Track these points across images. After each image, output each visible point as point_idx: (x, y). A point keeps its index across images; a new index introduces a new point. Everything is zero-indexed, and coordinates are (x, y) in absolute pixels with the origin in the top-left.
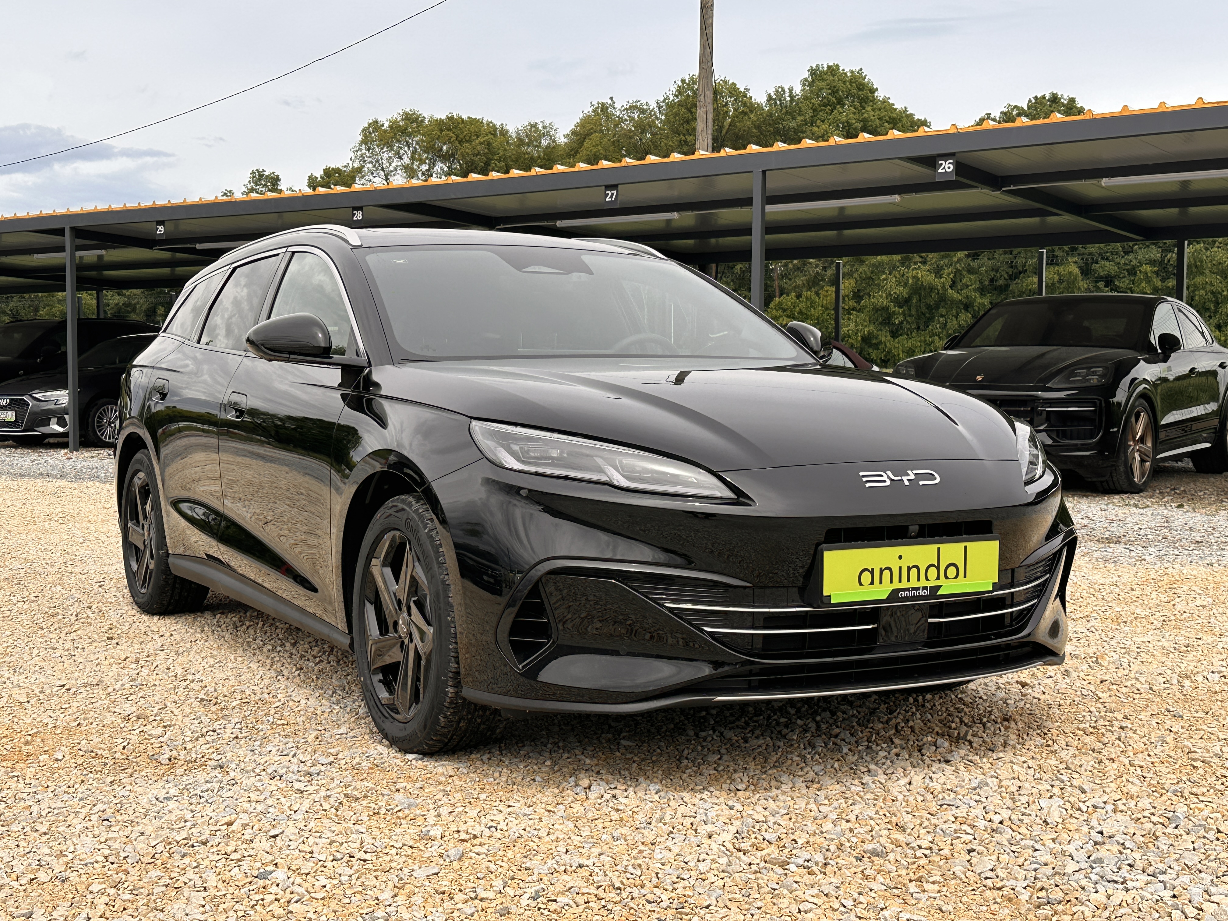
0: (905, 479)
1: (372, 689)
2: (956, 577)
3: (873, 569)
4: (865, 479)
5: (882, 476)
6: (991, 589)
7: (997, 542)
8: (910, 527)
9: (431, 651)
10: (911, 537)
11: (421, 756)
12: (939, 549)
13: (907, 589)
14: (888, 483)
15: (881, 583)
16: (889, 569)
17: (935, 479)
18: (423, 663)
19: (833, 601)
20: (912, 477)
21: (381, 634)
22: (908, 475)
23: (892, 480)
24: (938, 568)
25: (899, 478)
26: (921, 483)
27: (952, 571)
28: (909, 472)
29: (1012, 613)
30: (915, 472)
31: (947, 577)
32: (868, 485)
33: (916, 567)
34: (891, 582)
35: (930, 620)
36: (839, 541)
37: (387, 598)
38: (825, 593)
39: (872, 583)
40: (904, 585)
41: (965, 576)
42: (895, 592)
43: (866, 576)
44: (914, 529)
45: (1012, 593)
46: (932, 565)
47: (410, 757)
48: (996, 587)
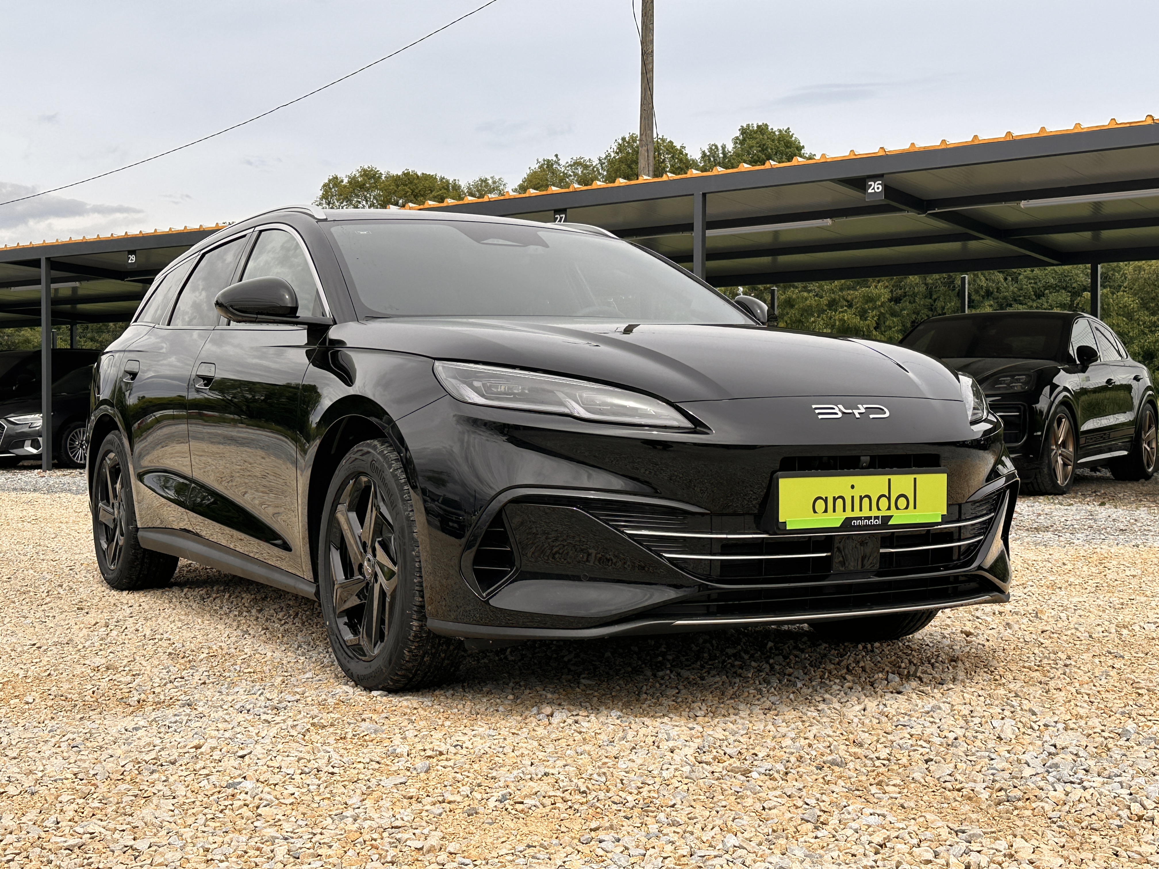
0: (856, 412)
1: (337, 631)
2: (907, 508)
3: (826, 498)
4: (817, 411)
5: (833, 409)
6: (940, 520)
7: (945, 476)
8: (862, 458)
9: (396, 587)
10: (863, 468)
11: (386, 693)
12: (889, 480)
13: (860, 518)
14: (840, 415)
15: (834, 511)
16: (843, 498)
17: (885, 413)
18: (388, 600)
19: (788, 527)
20: (863, 411)
21: (346, 578)
22: (859, 409)
23: (843, 413)
24: (889, 499)
25: (850, 411)
26: (871, 416)
27: (902, 502)
28: (860, 406)
29: (959, 546)
30: (865, 406)
31: (897, 508)
32: (820, 417)
33: (868, 496)
34: (844, 511)
35: (882, 551)
36: (794, 469)
37: (352, 542)
38: (781, 520)
39: (826, 511)
40: (857, 514)
41: (915, 508)
42: (848, 520)
43: (820, 504)
44: (865, 460)
45: (960, 527)
46: (883, 496)
47: (375, 693)
48: (945, 519)
